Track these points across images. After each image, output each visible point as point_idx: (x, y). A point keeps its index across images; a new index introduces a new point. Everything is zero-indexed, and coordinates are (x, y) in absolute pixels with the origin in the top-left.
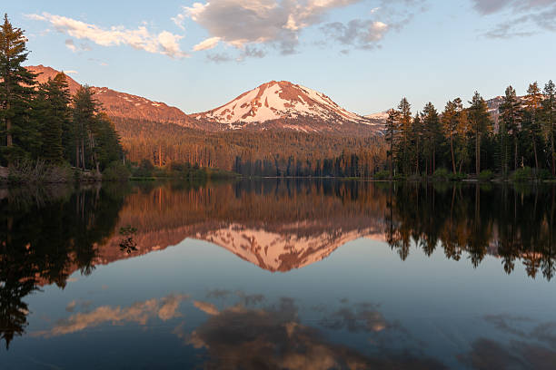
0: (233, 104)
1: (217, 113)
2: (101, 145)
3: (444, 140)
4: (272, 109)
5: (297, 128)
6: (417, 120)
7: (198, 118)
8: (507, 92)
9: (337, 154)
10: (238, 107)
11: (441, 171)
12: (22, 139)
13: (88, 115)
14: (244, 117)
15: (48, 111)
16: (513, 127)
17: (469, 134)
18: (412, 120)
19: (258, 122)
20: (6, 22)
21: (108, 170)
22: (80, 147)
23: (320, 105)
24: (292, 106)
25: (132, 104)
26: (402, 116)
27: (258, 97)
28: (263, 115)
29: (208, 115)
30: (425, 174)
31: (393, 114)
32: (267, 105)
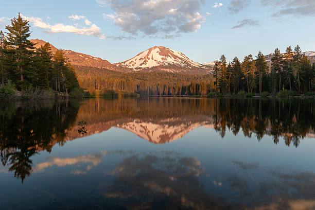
0: (135, 58)
1: (127, 63)
2: (68, 80)
3: (243, 76)
4: (155, 60)
5: (166, 70)
6: (229, 66)
7: (118, 65)
8: (275, 52)
9: (189, 84)
10: (138, 60)
11: (242, 92)
12: (28, 76)
13: (61, 64)
14: (141, 65)
15: (41, 63)
16: (279, 69)
17: (256, 73)
18: (227, 66)
19: (148, 68)
20: (19, 17)
21: (71, 92)
22: (58, 81)
23: (180, 59)
24: (165, 59)
25: (84, 59)
26: (222, 64)
27: (148, 55)
28: (151, 64)
29: (123, 64)
30: (234, 93)
31: (217, 63)
32: (152, 59)
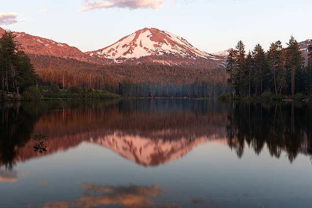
0: (117, 45)
1: (105, 51)
2: (21, 74)
3: (269, 71)
4: (145, 48)
5: (163, 62)
6: (249, 56)
7: (91, 55)
9: (193, 81)
10: (120, 48)
11: (266, 93)
13: (10, 52)
14: (125, 54)
17: (286, 67)
18: (246, 57)
19: (135, 58)
21: (25, 93)
22: (5, 76)
23: (180, 46)
24: (159, 46)
25: (43, 45)
26: (239, 54)
27: (135, 40)
28: (139, 53)
29: (99, 53)
30: (255, 95)
31: (232, 52)
32: (141, 45)
